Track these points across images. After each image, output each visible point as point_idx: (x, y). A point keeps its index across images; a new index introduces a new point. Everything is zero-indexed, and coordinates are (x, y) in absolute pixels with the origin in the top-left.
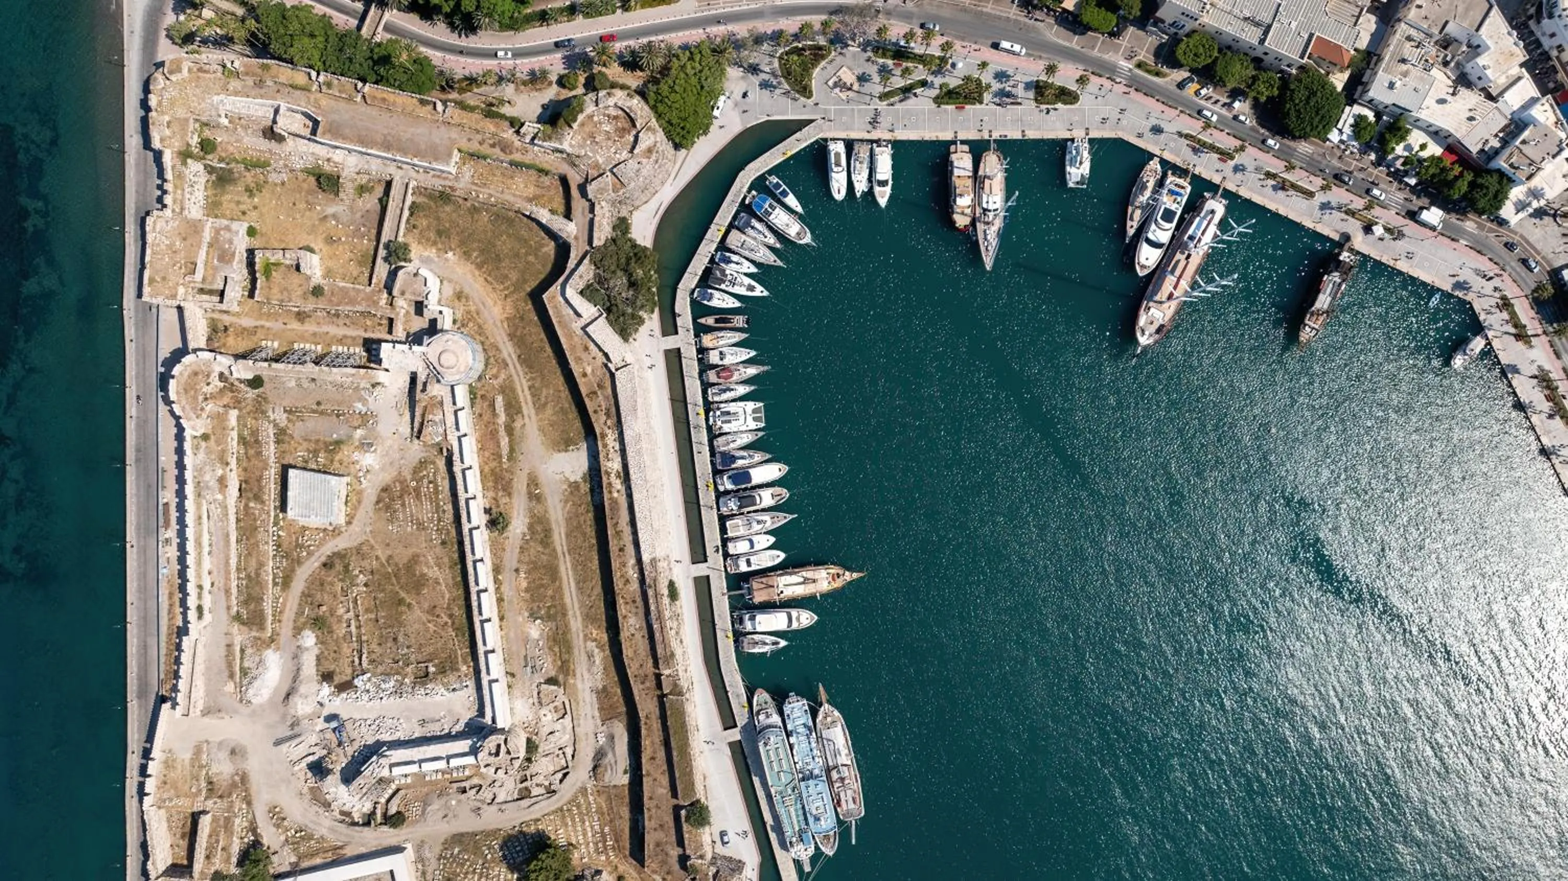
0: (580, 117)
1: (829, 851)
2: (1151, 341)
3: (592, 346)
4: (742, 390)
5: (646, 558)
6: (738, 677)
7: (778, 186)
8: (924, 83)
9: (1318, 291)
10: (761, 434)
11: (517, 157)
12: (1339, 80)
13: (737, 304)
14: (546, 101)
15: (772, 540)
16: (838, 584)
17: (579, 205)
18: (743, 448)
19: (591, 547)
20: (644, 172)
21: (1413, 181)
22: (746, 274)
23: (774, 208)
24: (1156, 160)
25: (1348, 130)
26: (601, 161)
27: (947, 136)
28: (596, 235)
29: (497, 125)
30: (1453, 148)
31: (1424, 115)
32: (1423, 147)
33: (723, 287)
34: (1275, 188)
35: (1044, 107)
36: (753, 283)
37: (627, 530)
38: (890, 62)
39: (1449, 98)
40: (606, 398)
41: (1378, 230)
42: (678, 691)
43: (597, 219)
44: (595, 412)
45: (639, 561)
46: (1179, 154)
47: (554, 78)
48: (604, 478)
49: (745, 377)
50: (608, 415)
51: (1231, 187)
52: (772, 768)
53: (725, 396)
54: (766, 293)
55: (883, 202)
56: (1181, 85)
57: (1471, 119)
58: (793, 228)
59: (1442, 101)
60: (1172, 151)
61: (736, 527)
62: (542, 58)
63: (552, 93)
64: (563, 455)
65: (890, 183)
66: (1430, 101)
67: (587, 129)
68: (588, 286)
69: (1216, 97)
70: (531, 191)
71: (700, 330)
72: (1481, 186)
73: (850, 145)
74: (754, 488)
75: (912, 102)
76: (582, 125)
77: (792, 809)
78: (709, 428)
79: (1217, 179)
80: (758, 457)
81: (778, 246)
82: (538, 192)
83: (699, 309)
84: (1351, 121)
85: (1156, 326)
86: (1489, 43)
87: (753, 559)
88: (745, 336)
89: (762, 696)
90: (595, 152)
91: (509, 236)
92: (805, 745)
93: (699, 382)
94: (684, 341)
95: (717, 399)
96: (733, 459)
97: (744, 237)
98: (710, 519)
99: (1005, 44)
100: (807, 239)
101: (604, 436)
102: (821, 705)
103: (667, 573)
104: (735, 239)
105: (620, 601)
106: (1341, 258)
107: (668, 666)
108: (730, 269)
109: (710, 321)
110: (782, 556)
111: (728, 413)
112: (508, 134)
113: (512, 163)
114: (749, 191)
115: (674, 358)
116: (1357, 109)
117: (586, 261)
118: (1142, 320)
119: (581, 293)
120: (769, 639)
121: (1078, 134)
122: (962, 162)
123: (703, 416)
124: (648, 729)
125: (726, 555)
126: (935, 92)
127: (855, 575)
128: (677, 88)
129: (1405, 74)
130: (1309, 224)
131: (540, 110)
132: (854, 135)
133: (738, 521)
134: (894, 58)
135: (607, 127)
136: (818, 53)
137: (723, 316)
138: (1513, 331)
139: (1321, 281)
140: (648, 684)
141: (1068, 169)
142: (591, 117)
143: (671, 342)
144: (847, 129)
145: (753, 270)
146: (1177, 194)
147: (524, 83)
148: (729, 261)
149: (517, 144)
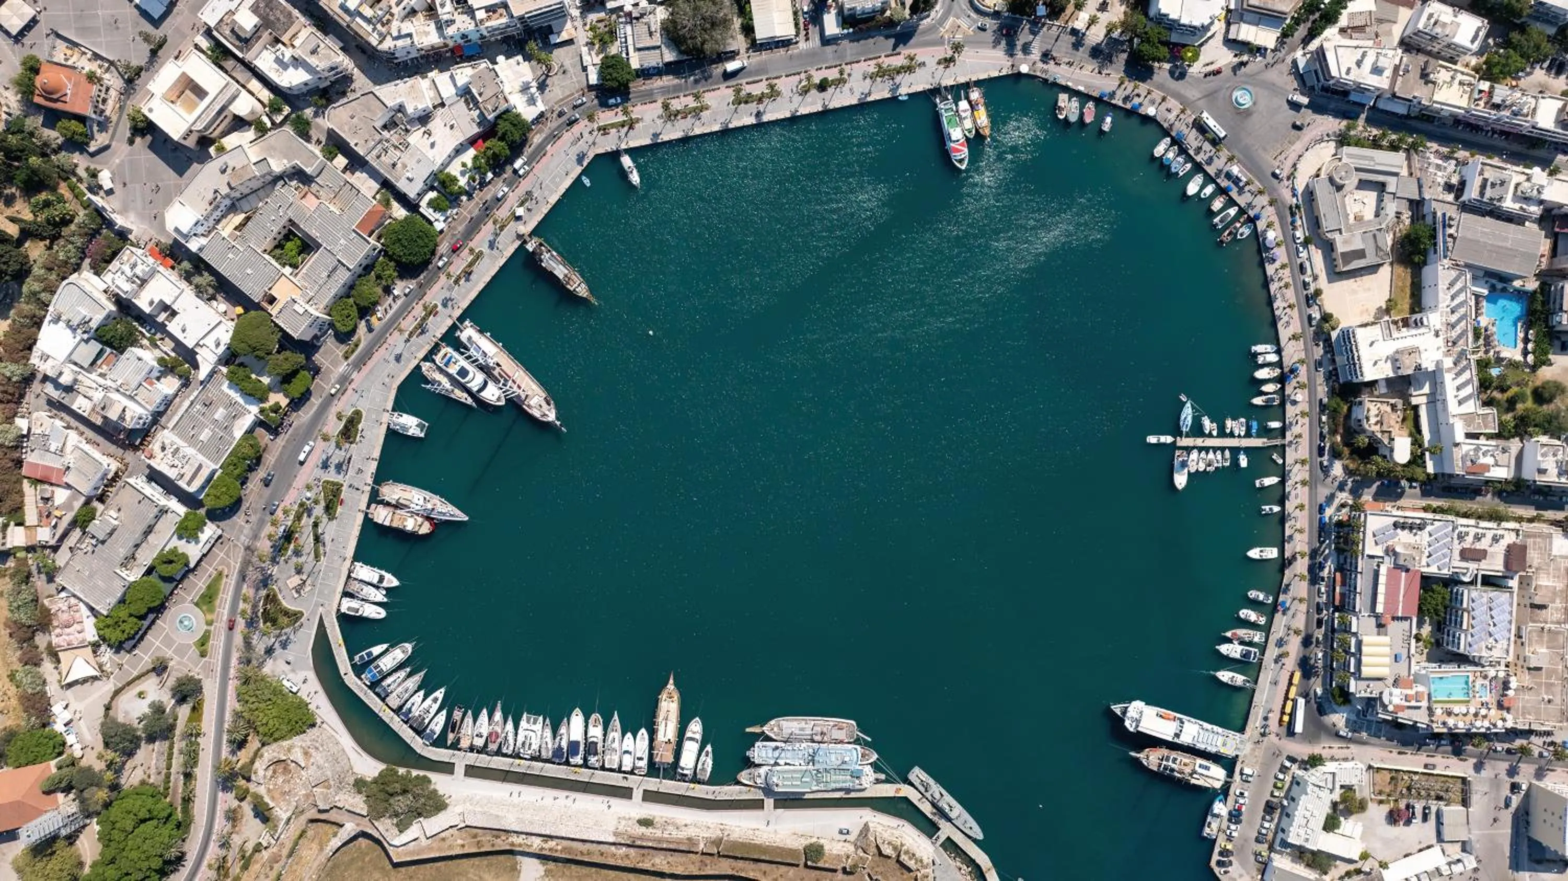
0: (267, 799)
1: (875, 757)
2: (554, 411)
3: (443, 835)
4: (510, 726)
5: (611, 839)
6: (726, 788)
7: (362, 658)
8: (316, 525)
9: (551, 274)
10: (548, 721)
11: (285, 852)
12: (399, 212)
13: (444, 712)
14: (252, 814)
15: (629, 735)
16: (676, 697)
17: (333, 816)
18: (554, 738)
19: (597, 873)
20: (321, 762)
21: (490, 175)
22: (424, 700)
23: (378, 666)
24: (422, 364)
25: (438, 215)
26: (304, 792)
27: (360, 518)
28: (358, 811)
29: (256, 862)
30: (472, 142)
31: (439, 161)
32: (464, 165)
33: (427, 721)
34: (467, 280)
35: (358, 439)
36: (432, 697)
37: (588, 845)
38: (292, 546)
39: (431, 140)
40: (484, 835)
41: (520, 212)
42: (718, 842)
43: (347, 807)
44: (493, 845)
45: (614, 844)
46: (423, 345)
47: (236, 803)
48: (544, 852)
49: (501, 722)
50: (497, 837)
51: (457, 313)
52: (797, 786)
53: (511, 741)
54: (443, 690)
55: (395, 583)
56: (370, 330)
57: (452, 127)
58: (398, 655)
59: (433, 145)
60: (418, 351)
61: (612, 760)
62: (219, 808)
63: (247, 808)
64: (522, 875)
65: (383, 573)
66: (430, 154)
67: (277, 795)
68: (397, 825)
69: (386, 305)
70: (315, 846)
71: (455, 746)
72: (504, 134)
73: (346, 594)
74: (586, 739)
75: (327, 538)
76: (273, 798)
77: (834, 778)
78: (533, 759)
79: (449, 322)
80: (563, 730)
81: (408, 670)
82: (317, 841)
83: (440, 742)
84: (431, 210)
85: (544, 404)
86: (398, 101)
87: (638, 755)
88: (470, 712)
89: (743, 776)
90: (296, 794)
91: (345, 870)
92: (789, 754)
93: (495, 758)
94: (461, 760)
95: (511, 748)
96: (560, 748)
97: (394, 694)
98: (600, 777)
99: (302, 457)
100: (409, 647)
101: (512, 844)
102: (763, 732)
103: (630, 822)
104: (394, 701)
105: (640, 866)
106: (531, 250)
107: (697, 845)
108: (416, 712)
109: (451, 736)
110: (643, 731)
111: (524, 743)
112: (265, 854)
113: (290, 855)
114: (361, 679)
115: (472, 771)
116: (424, 203)
117: (376, 824)
118: (536, 413)
119: (401, 832)
120: (703, 758)
121: (386, 418)
122: (382, 515)
123: (523, 762)
124: (742, 870)
125: (632, 772)
126: (325, 519)
127: (671, 681)
128: (264, 721)
129: (405, 166)
130: (502, 262)
131: (258, 820)
132: (340, 589)
133: (607, 758)
134: (290, 543)
135: (280, 780)
136: (271, 599)
137: (451, 725)
138: (626, 128)
139: (545, 269)
140: (708, 862)
141: (409, 434)
142: (269, 790)
143: (460, 770)
144: (335, 592)
145: (422, 693)
146: (449, 360)
147: (234, 826)
148: (410, 710)
149: (275, 850)
